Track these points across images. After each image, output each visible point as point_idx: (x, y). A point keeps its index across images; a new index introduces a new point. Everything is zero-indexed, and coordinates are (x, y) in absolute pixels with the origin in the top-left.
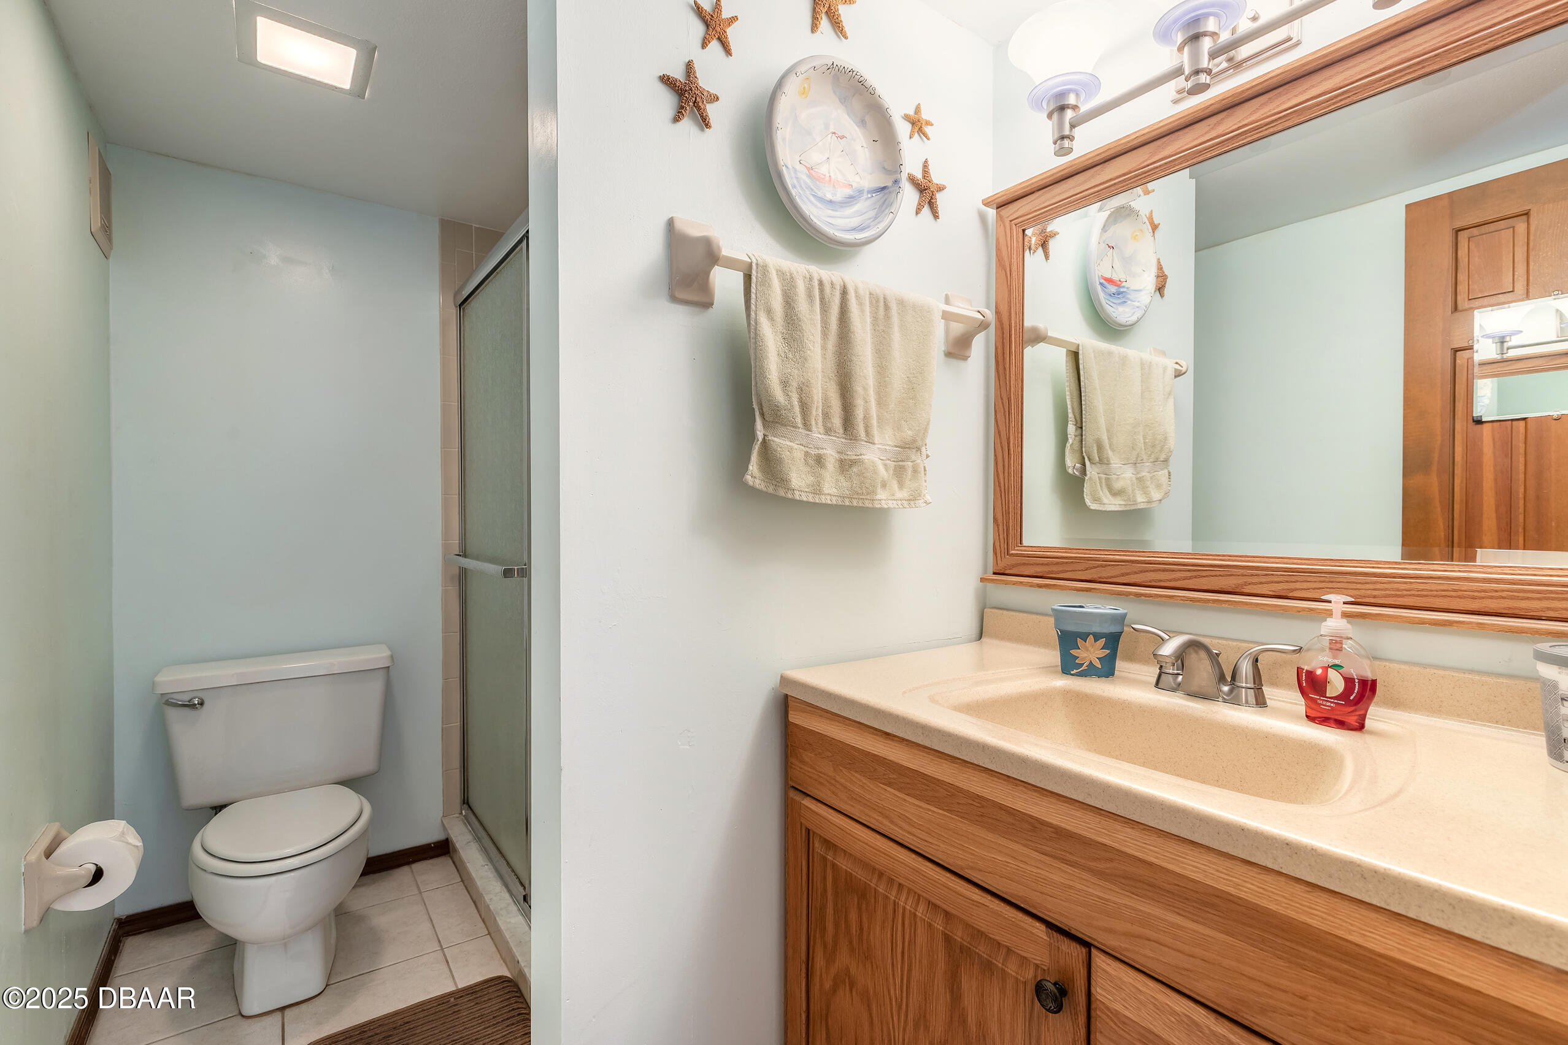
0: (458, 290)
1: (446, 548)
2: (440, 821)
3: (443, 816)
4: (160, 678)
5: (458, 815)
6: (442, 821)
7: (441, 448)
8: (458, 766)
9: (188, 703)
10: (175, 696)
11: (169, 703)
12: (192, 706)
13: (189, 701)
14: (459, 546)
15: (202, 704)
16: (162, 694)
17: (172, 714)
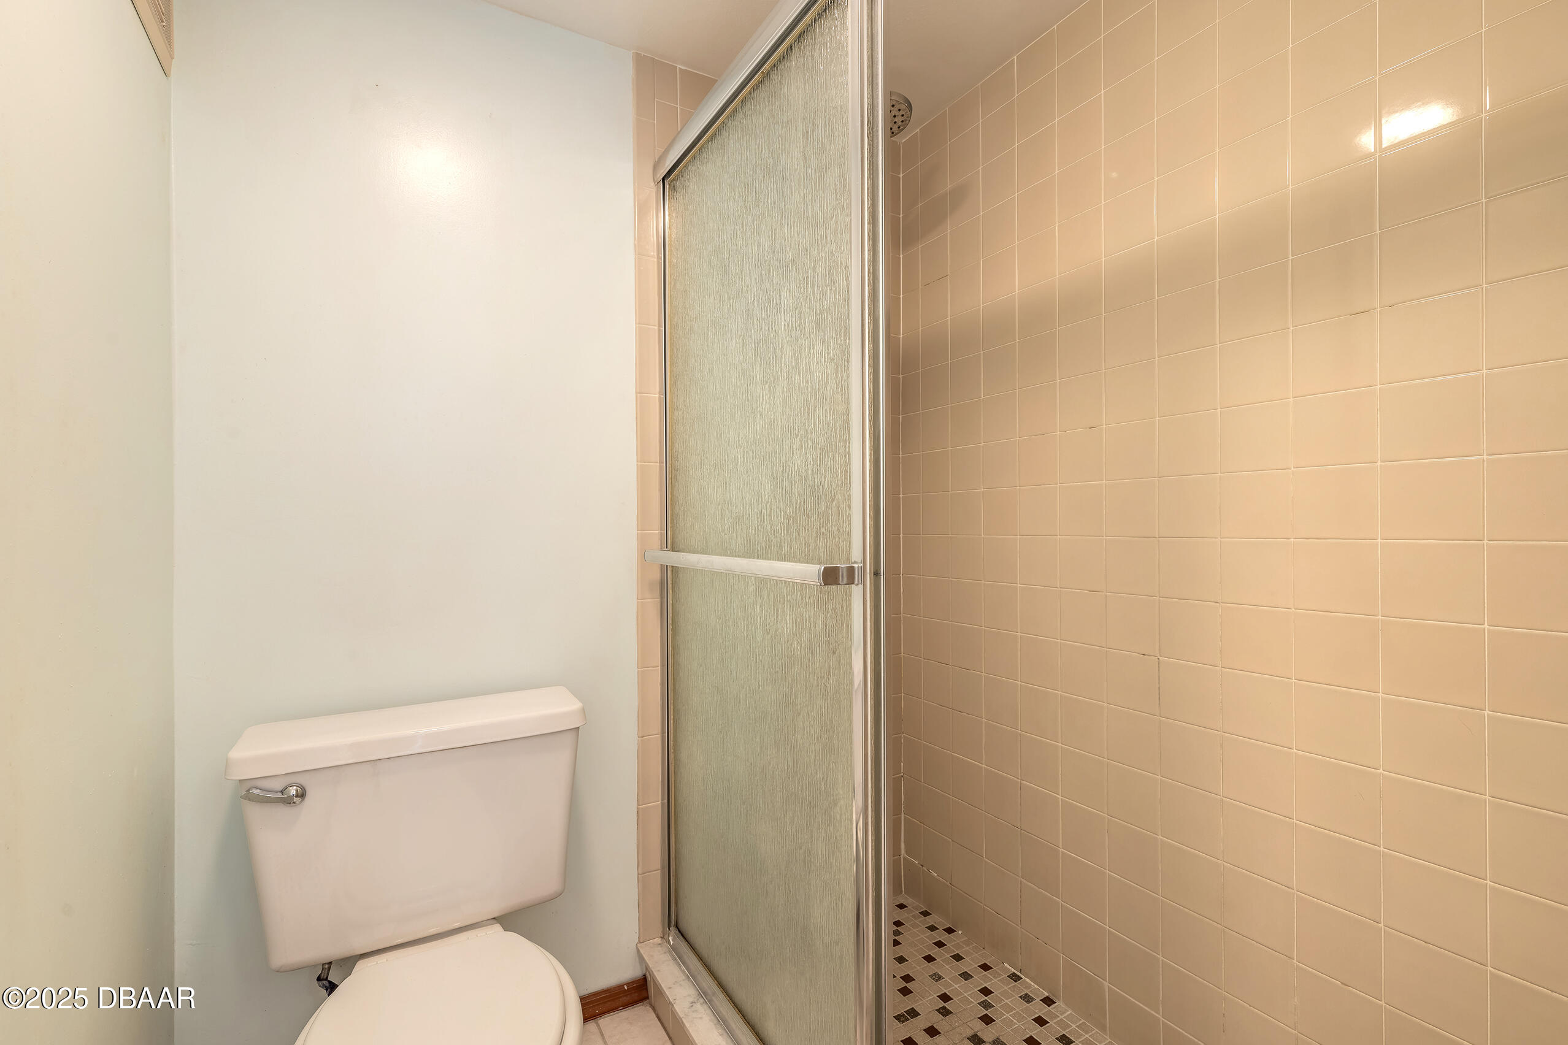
0: (658, 161)
1: (642, 540)
2: (635, 947)
3: (640, 942)
4: (235, 754)
5: (658, 940)
6: (638, 951)
7: (636, 393)
8: (659, 866)
9: (279, 795)
10: (260, 784)
11: (249, 797)
12: (288, 801)
13: (282, 792)
14: (661, 540)
15: (302, 795)
16: (240, 781)
17: (255, 813)
